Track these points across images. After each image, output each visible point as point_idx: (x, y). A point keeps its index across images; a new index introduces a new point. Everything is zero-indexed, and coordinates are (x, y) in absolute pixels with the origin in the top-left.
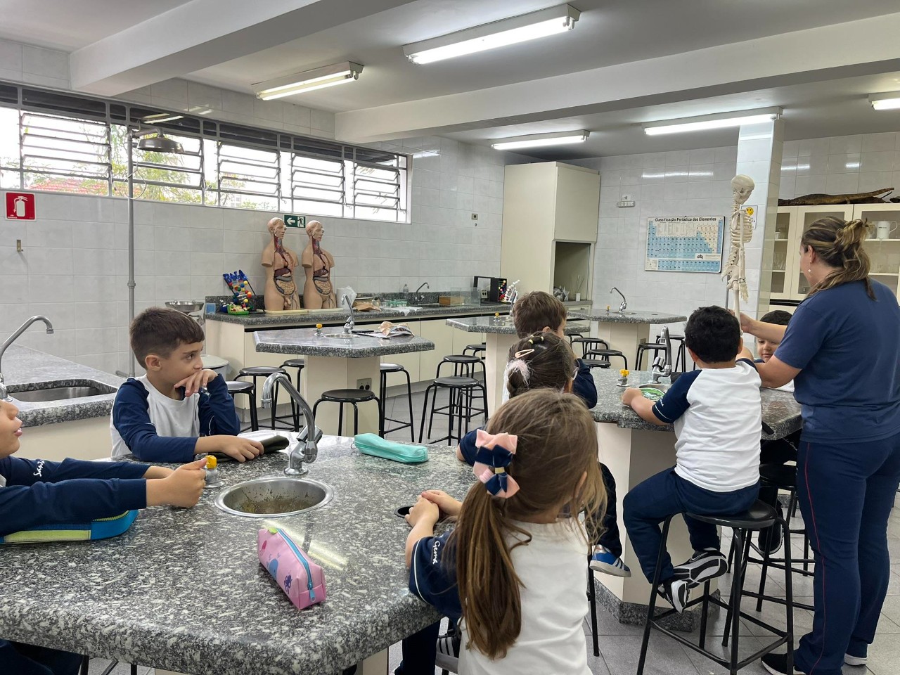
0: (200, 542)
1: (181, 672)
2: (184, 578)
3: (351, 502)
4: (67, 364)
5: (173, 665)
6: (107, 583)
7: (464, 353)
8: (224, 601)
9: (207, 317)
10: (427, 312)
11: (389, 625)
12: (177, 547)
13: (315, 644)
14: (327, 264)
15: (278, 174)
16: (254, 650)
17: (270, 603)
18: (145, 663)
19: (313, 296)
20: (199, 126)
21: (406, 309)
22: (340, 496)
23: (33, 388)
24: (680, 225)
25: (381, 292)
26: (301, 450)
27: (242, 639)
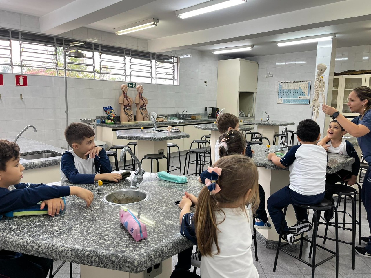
0: (97, 215)
1: (91, 265)
2: (91, 228)
3: (156, 199)
4: (42, 144)
5: (87, 263)
6: (61, 230)
7: (201, 139)
8: (107, 238)
9: (97, 125)
10: (186, 122)
11: (173, 247)
12: (88, 216)
13: (143, 254)
14: (145, 103)
15: (125, 66)
16: (119, 257)
17: (125, 238)
18: (76, 262)
19: (140, 116)
20: (92, 47)
21: (177, 121)
22: (152, 197)
23: (29, 154)
24: (292, 84)
25: (167, 114)
26: (136, 178)
27: (114, 252)
